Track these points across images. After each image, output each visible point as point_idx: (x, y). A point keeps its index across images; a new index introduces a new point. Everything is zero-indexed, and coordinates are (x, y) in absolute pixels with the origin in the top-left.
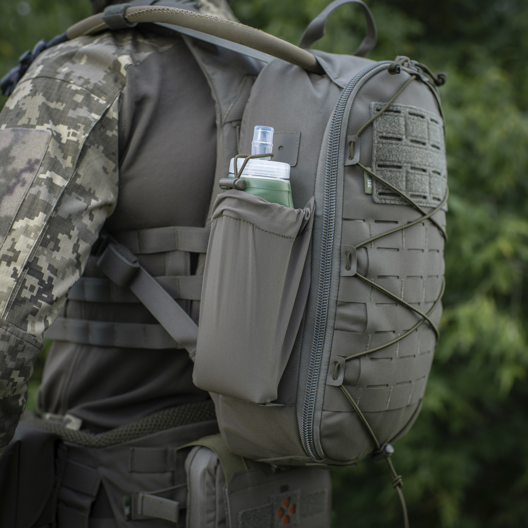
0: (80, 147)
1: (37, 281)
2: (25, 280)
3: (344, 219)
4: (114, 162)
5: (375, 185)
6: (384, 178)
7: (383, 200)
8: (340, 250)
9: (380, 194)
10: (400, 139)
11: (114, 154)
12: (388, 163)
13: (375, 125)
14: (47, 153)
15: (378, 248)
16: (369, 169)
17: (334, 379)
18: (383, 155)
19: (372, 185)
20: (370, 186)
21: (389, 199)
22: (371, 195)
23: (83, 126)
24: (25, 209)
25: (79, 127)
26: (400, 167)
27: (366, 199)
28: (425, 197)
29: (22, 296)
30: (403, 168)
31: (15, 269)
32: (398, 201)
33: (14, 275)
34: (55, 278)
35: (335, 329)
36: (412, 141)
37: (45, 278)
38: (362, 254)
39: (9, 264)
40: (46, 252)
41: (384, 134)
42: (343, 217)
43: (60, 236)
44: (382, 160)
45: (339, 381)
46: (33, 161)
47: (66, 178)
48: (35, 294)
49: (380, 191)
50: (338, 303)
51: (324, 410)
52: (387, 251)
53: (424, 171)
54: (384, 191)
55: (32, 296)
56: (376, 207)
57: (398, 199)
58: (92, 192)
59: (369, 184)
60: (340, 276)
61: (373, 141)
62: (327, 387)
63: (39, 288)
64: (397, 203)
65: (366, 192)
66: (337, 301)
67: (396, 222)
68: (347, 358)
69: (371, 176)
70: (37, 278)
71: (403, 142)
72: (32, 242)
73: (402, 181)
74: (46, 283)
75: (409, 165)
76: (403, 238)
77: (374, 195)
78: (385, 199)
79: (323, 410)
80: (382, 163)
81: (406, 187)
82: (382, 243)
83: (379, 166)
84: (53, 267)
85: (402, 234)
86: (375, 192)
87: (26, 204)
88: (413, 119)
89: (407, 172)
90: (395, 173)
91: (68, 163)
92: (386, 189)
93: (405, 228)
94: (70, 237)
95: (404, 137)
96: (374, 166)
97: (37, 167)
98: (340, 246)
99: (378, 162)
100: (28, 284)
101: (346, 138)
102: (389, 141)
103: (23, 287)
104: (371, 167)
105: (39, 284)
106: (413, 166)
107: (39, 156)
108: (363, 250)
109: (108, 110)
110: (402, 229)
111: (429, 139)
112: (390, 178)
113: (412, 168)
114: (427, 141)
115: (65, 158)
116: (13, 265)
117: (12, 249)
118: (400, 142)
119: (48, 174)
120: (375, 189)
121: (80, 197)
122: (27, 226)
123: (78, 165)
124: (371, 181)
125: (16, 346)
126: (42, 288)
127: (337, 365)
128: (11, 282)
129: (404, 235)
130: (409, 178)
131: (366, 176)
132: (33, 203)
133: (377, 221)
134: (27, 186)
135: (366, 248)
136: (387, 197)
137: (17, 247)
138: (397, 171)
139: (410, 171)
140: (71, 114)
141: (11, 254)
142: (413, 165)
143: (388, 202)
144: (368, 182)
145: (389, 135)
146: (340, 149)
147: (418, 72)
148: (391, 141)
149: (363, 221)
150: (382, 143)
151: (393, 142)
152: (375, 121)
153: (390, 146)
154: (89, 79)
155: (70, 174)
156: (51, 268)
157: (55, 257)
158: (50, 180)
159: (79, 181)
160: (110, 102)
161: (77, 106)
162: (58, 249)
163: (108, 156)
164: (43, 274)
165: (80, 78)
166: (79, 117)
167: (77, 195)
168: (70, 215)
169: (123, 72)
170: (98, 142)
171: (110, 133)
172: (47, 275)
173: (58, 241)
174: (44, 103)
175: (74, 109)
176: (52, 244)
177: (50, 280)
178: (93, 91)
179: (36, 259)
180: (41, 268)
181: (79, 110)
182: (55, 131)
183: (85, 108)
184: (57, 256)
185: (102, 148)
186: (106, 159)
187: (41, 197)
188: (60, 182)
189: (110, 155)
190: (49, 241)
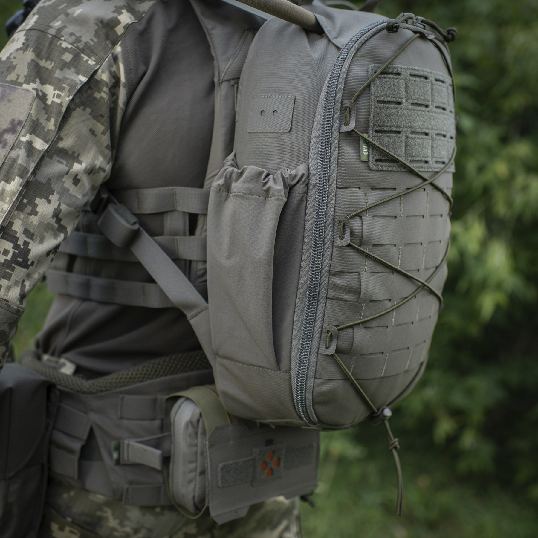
0: (64, 110)
1: (12, 245)
3: (338, 188)
4: (102, 124)
5: (371, 151)
6: (381, 144)
7: (380, 167)
8: (334, 219)
9: (377, 161)
10: (399, 103)
11: (102, 116)
12: (386, 129)
13: (373, 88)
15: (374, 216)
16: (365, 136)
17: (327, 348)
18: (381, 120)
19: (368, 151)
20: (366, 153)
21: (386, 166)
22: (367, 162)
23: (68, 88)
25: (64, 88)
26: (399, 132)
27: (362, 166)
28: (426, 162)
30: (403, 133)
32: (396, 167)
34: (31, 242)
35: (327, 298)
36: (413, 104)
37: (21, 242)
38: (356, 224)
40: (22, 216)
41: (382, 99)
42: (338, 186)
44: (379, 126)
45: (332, 350)
46: (16, 122)
47: (46, 142)
48: (9, 257)
49: (377, 157)
50: (331, 272)
51: (317, 378)
52: (383, 219)
53: (426, 134)
54: (380, 158)
55: (6, 260)
56: (372, 175)
57: (396, 165)
58: (76, 155)
59: (365, 150)
60: (333, 246)
61: (370, 106)
62: (319, 356)
63: (14, 252)
64: (395, 169)
65: (362, 159)
66: (330, 270)
67: (395, 189)
68: (339, 328)
69: (367, 143)
70: (12, 242)
71: (402, 106)
72: (7, 207)
73: (400, 147)
74: (22, 247)
75: (409, 129)
76: (401, 205)
77: (370, 162)
78: (382, 166)
79: (315, 378)
80: (379, 128)
81: (406, 153)
82: (378, 211)
83: (377, 131)
84: (29, 231)
85: (401, 201)
86: (371, 159)
88: (415, 81)
89: (407, 137)
90: (394, 138)
91: (51, 125)
92: (384, 156)
93: (403, 195)
94: (49, 201)
95: (404, 101)
96: (370, 131)
97: (19, 128)
98: (334, 215)
99: (375, 127)
101: (342, 103)
102: (387, 105)
104: (368, 133)
105: (13, 248)
106: (413, 131)
107: (22, 117)
108: (358, 219)
109: (96, 72)
110: (400, 196)
111: (432, 101)
112: (387, 144)
113: (412, 132)
114: (430, 103)
115: (48, 120)
118: (399, 106)
119: (28, 137)
120: (371, 156)
121: (62, 160)
122: (3, 191)
123: (60, 128)
124: (367, 148)
126: (17, 251)
127: (330, 334)
129: (402, 201)
130: (408, 144)
131: (362, 143)
133: (373, 189)
134: (8, 148)
135: (361, 217)
136: (384, 164)
138: (396, 136)
139: (410, 135)
140: (58, 74)
142: (413, 129)
143: (385, 169)
144: (364, 149)
145: (387, 99)
146: (335, 115)
147: (424, 29)
148: (389, 106)
149: (358, 189)
150: (380, 108)
151: (392, 106)
152: (372, 85)
153: (388, 111)
154: (80, 37)
155: (52, 137)
156: (26, 232)
157: (32, 222)
158: (30, 144)
159: (61, 145)
160: (99, 62)
161: (65, 66)
162: (36, 214)
163: (95, 118)
164: (18, 238)
165: (72, 34)
166: (65, 78)
167: (58, 158)
168: (49, 179)
169: (120, 30)
170: (84, 104)
171: (97, 95)
172: (22, 239)
173: (36, 205)
174: (33, 60)
175: (62, 69)
176: (29, 209)
177: (26, 243)
178: (83, 51)
179: (11, 224)
180: (16, 232)
181: (66, 70)
182: (41, 91)
183: (72, 69)
184: (34, 220)
185: (89, 110)
186: (94, 121)
187: (20, 161)
188: (40, 145)
189: (97, 117)
190: (25, 205)
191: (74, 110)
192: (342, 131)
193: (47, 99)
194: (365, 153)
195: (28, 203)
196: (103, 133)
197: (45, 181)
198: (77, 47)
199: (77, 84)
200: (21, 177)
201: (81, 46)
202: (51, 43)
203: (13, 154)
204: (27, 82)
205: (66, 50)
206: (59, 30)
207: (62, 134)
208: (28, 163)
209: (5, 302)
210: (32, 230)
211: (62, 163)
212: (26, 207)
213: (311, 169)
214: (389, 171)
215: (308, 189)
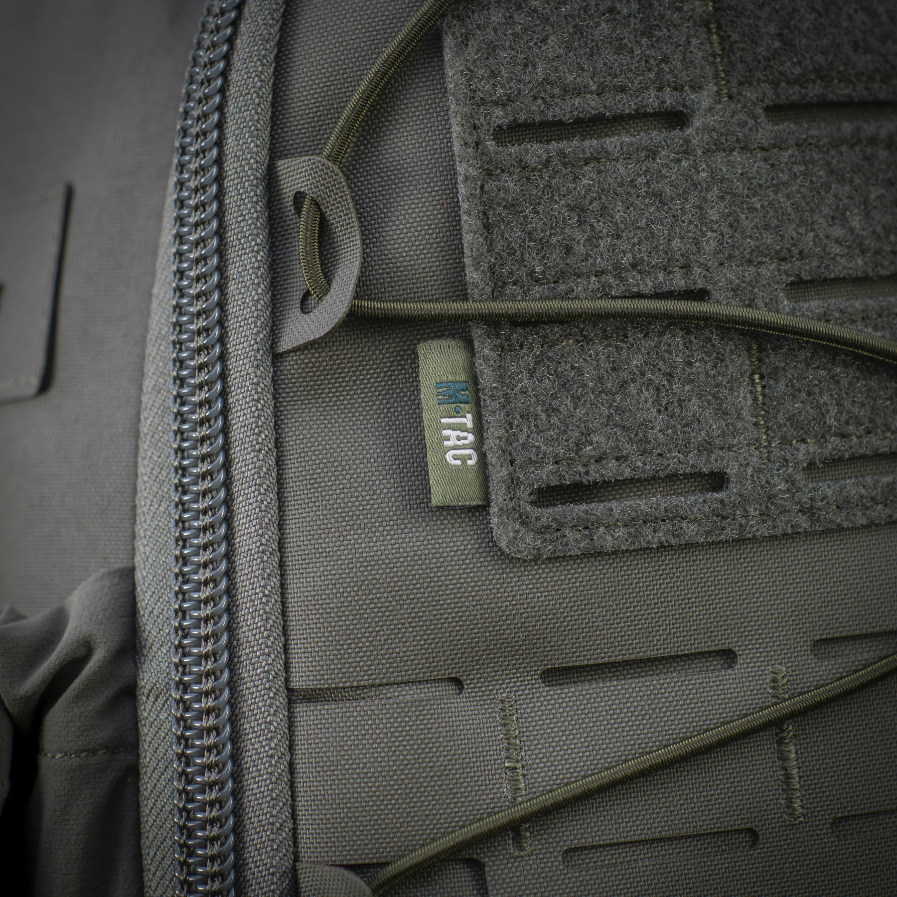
3: (293, 696)
5: (498, 441)
7: (573, 535)
9: (545, 497)
10: (669, 119)
13: (456, 58)
15: (570, 852)
18: (543, 245)
19: (479, 445)
20: (464, 458)
22: (480, 511)
32: (699, 519)
41: (534, 108)
42: (294, 683)
44: (535, 279)
49: (546, 474)
54: (569, 474)
56: (523, 588)
57: (697, 505)
59: (453, 443)
65: (439, 498)
73: (713, 388)
77: (494, 509)
78: (585, 526)
81: (763, 422)
90: (656, 340)
92: (596, 460)
95: (704, 99)
98: (293, 869)
99: (508, 291)
101: (269, 177)
102: (571, 146)
106: (806, 276)
108: (455, 885)
118: (669, 137)
120: (499, 473)
124: (470, 425)
131: (431, 398)
133: (556, 675)
135: (477, 867)
136: (600, 509)
143: (614, 539)
144: (446, 433)
145: (567, 109)
146: (232, 254)
148: (591, 144)
149: (452, 688)
150: (524, 167)
151: (612, 143)
152: (449, 42)
153: (589, 176)
192: (286, 344)
194: (455, 458)
213: (146, 600)
214: (647, 550)
215: (135, 720)
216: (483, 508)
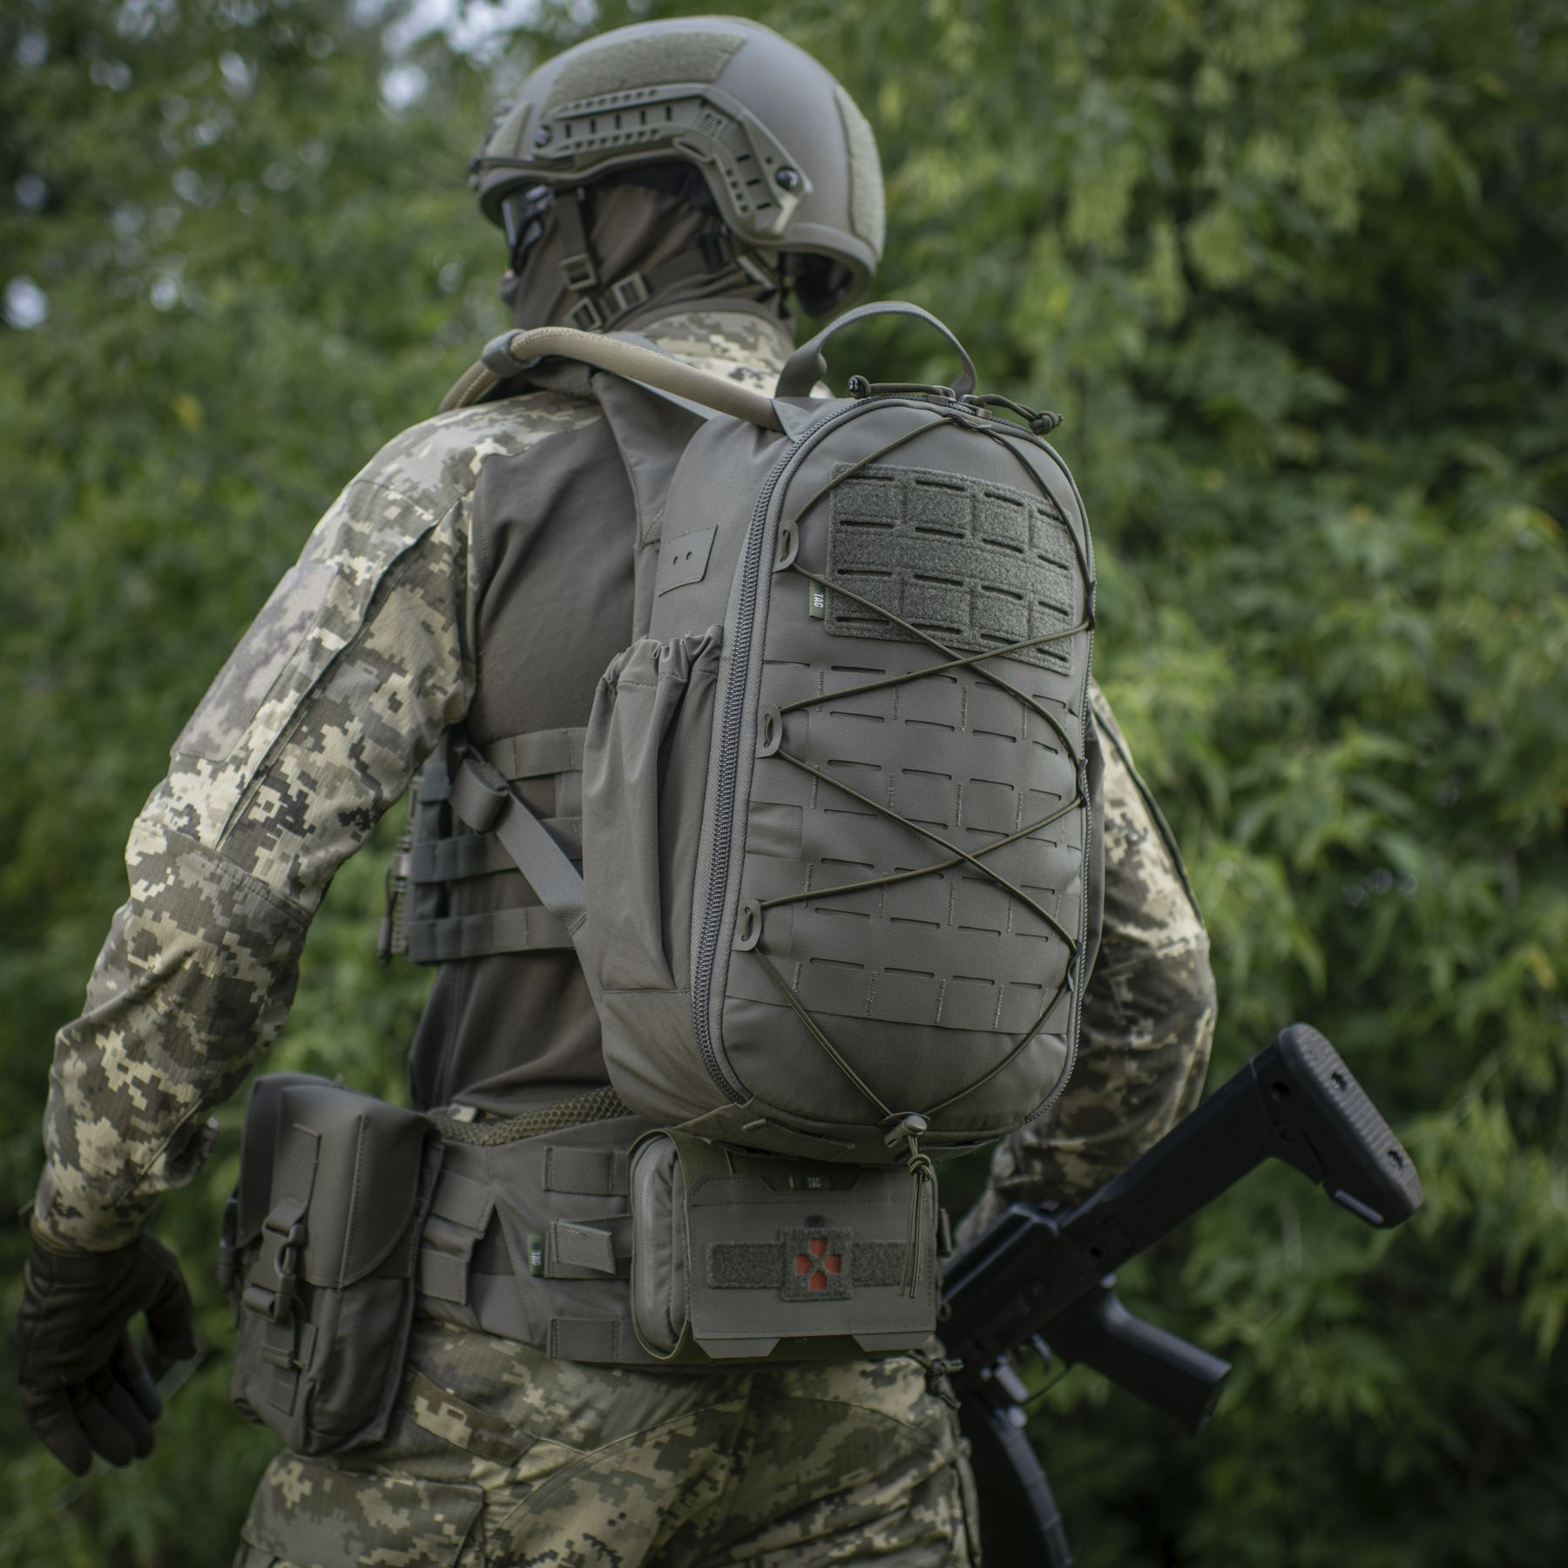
0: (373, 587)
1: (278, 795)
2: (257, 793)
3: (764, 662)
4: (443, 614)
5: (829, 602)
7: (846, 630)
8: (756, 712)
9: (840, 619)
10: (887, 526)
11: (441, 600)
12: (854, 567)
13: (832, 501)
14: (325, 602)
15: (834, 713)
16: (818, 576)
17: (742, 939)
18: (848, 553)
19: (824, 602)
20: (819, 604)
21: (857, 628)
23: (384, 556)
24: (277, 688)
25: (378, 557)
26: (889, 574)
27: (813, 627)
28: (958, 631)
29: (251, 816)
30: (894, 575)
31: (243, 777)
32: (879, 632)
33: (240, 785)
34: (311, 793)
35: (745, 851)
36: (921, 529)
37: (293, 792)
38: (796, 723)
39: (237, 769)
40: (298, 751)
41: (852, 517)
42: (764, 658)
43: (326, 729)
44: (845, 562)
45: (751, 943)
46: (306, 616)
47: (343, 637)
48: (273, 814)
49: (841, 613)
50: (751, 804)
51: (729, 997)
52: (853, 720)
53: (955, 583)
54: (850, 614)
55: (268, 818)
56: (831, 643)
57: (887, 629)
58: (396, 660)
59: (817, 600)
60: (754, 759)
61: (827, 530)
62: (733, 954)
63: (281, 807)
64: (877, 635)
65: (812, 615)
66: (749, 801)
67: (883, 671)
68: (765, 903)
69: (822, 587)
70: (278, 790)
71: (894, 531)
72: (273, 735)
73: (891, 598)
74: (295, 799)
75: (909, 570)
76: (896, 700)
77: (825, 620)
78: (850, 629)
79: (724, 996)
80: (845, 566)
81: (902, 608)
82: (844, 706)
83: (841, 572)
84: (309, 776)
85: (896, 693)
86: (827, 617)
87: (282, 681)
88: (926, 491)
89: (904, 583)
90: (875, 583)
91: (356, 616)
92: (854, 611)
93: (898, 682)
94: (345, 732)
95: (898, 522)
96: (828, 571)
97: (309, 623)
98: (756, 706)
99: (838, 564)
100: (262, 800)
101: (776, 525)
102: (861, 528)
103: (254, 803)
104: (822, 572)
105: (281, 799)
106: (920, 574)
107: (315, 608)
108: (799, 714)
109: (431, 530)
110: (893, 684)
111: (974, 529)
112: (862, 593)
113: (918, 577)
114: (968, 532)
115: (353, 607)
116: (243, 770)
117: (245, 748)
118: (887, 531)
119: (315, 632)
120: (827, 610)
121: (370, 668)
122: (272, 713)
123: (369, 617)
124: (822, 596)
125: (231, 893)
126: (286, 806)
127: (749, 913)
128: (235, 795)
129: (899, 694)
130: (907, 594)
131: (812, 588)
132: (289, 679)
133: (834, 668)
134: (290, 653)
135: (805, 712)
136: (854, 625)
137: (251, 745)
138: (879, 580)
139: (912, 581)
140: (375, 538)
141: (242, 755)
142: (921, 572)
143: (855, 633)
144: (816, 597)
145: (861, 519)
146: (763, 544)
147: (975, 415)
148: (866, 529)
149: (804, 666)
150: (847, 532)
151: (872, 530)
152: (832, 495)
153: (865, 537)
154: (418, 483)
155: (353, 631)
156: (304, 777)
157: (315, 762)
158: (318, 642)
159: (370, 644)
160: (438, 516)
161: (386, 524)
162: (321, 749)
163: (431, 604)
164: (289, 786)
165: (406, 480)
166: (383, 543)
167: (365, 665)
168: (346, 698)
169: (476, 466)
170: (413, 582)
171: (435, 567)
172: (296, 787)
173: (322, 737)
174: (344, 524)
175: (381, 530)
176: (310, 741)
177: (302, 795)
178: (418, 502)
179: (280, 763)
180: (287, 776)
181: (387, 531)
182: (349, 567)
183: (397, 529)
184: (318, 759)
185: (419, 592)
186: (428, 610)
187: (300, 669)
188: (333, 642)
189: (435, 603)
190: (306, 736)
191: (394, 589)
192: (775, 569)
193: (356, 579)
194: (817, 604)
195: (310, 733)
196: (445, 629)
197: (339, 700)
198: (410, 498)
199: (397, 548)
200: (298, 690)
201: (416, 495)
202: (375, 496)
203: (295, 661)
204: (331, 557)
205: (394, 503)
206: (390, 477)
207: (373, 627)
208: (311, 669)
209: (261, 884)
210: (313, 775)
211: (370, 673)
212: (306, 738)
213: (726, 634)
214: (864, 638)
215: (718, 666)
216: (822, 619)
